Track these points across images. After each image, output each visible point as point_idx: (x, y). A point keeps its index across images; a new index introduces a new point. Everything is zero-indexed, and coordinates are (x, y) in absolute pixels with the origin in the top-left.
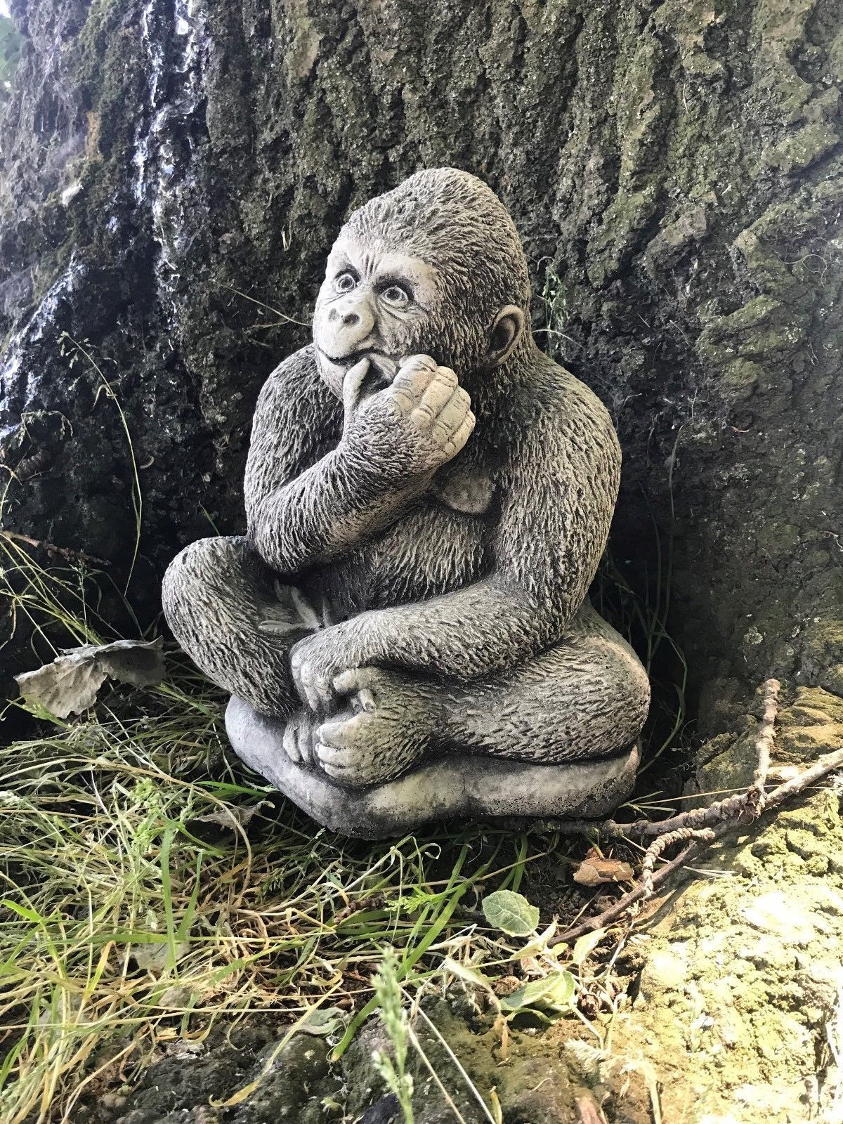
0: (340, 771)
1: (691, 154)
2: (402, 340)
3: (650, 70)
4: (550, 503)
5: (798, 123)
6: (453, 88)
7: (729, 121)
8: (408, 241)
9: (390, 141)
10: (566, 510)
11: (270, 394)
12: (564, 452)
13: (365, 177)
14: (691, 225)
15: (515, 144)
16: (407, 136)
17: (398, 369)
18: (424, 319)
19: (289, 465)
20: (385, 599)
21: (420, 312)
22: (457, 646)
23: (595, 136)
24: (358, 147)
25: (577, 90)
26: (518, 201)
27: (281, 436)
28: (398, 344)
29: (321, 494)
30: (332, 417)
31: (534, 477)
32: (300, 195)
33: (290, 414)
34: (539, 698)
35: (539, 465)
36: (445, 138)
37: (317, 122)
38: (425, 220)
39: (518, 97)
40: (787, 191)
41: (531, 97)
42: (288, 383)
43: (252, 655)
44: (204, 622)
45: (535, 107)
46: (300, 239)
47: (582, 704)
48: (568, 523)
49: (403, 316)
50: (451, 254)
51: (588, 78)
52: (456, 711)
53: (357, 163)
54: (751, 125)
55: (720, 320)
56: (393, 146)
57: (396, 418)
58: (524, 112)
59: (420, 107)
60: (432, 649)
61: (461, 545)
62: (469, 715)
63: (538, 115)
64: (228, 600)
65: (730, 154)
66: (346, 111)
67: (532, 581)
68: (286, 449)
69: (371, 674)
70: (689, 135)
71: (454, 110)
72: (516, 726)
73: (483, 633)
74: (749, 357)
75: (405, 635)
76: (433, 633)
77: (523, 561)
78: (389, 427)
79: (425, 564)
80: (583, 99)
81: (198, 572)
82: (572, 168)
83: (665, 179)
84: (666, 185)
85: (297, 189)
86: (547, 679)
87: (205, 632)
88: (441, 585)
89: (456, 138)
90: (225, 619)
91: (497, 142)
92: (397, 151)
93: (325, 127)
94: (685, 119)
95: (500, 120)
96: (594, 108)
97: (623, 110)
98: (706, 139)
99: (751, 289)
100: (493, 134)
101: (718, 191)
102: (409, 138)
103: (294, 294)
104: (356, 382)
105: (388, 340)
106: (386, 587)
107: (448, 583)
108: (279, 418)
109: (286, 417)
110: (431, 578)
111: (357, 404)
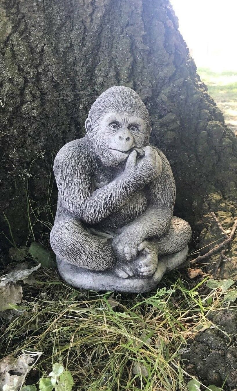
0: (150, 272)
1: (141, 72)
2: (141, 143)
3: (129, 47)
4: (167, 181)
5: (168, 64)
6: (62, 47)
7: (149, 63)
8: (135, 113)
9: (38, 64)
11: (68, 166)
13: (32, 78)
14: (147, 93)
15: (82, 66)
17: (144, 152)
20: (126, 222)
21: (142, 134)
22: (161, 227)
23: (110, 65)
24: (28, 67)
25: (101, 49)
26: (83, 85)
27: (81, 179)
29: (121, 194)
32: (7, 85)
33: (81, 171)
34: (177, 234)
36: (59, 64)
37: (11, 57)
39: (83, 51)
40: (168, 83)
41: (88, 51)
42: (75, 161)
43: (104, 251)
44: (87, 247)
45: (89, 54)
46: (7, 103)
51: (106, 46)
52: (161, 245)
53: (28, 73)
54: (155, 64)
55: (160, 120)
56: (39, 66)
57: (153, 166)
58: (86, 56)
59: (51, 53)
60: (157, 230)
62: (164, 246)
63: (90, 57)
65: (152, 72)
66: (23, 54)
67: (169, 203)
68: (85, 183)
69: (146, 243)
70: (141, 66)
71: (61, 54)
72: (175, 244)
73: (165, 221)
74: (172, 130)
75: (149, 229)
77: (164, 199)
78: (151, 169)
79: (136, 208)
80: (103, 52)
82: (103, 74)
83: (134, 79)
84: (135, 81)
85: (5, 83)
87: (88, 250)
88: (140, 212)
89: (62, 64)
90: (93, 243)
91: (74, 64)
92: (41, 68)
93: (14, 59)
94: (139, 62)
95: (77, 58)
96: (108, 56)
97: (122, 58)
98: (145, 68)
99: (166, 111)
100: (74, 63)
101: (151, 83)
102: (45, 63)
103: (6, 124)
104: (135, 158)
105: (138, 143)
106: (126, 218)
107: (142, 212)
108: (77, 173)
109: (80, 172)
110: (138, 211)
111: (136, 164)
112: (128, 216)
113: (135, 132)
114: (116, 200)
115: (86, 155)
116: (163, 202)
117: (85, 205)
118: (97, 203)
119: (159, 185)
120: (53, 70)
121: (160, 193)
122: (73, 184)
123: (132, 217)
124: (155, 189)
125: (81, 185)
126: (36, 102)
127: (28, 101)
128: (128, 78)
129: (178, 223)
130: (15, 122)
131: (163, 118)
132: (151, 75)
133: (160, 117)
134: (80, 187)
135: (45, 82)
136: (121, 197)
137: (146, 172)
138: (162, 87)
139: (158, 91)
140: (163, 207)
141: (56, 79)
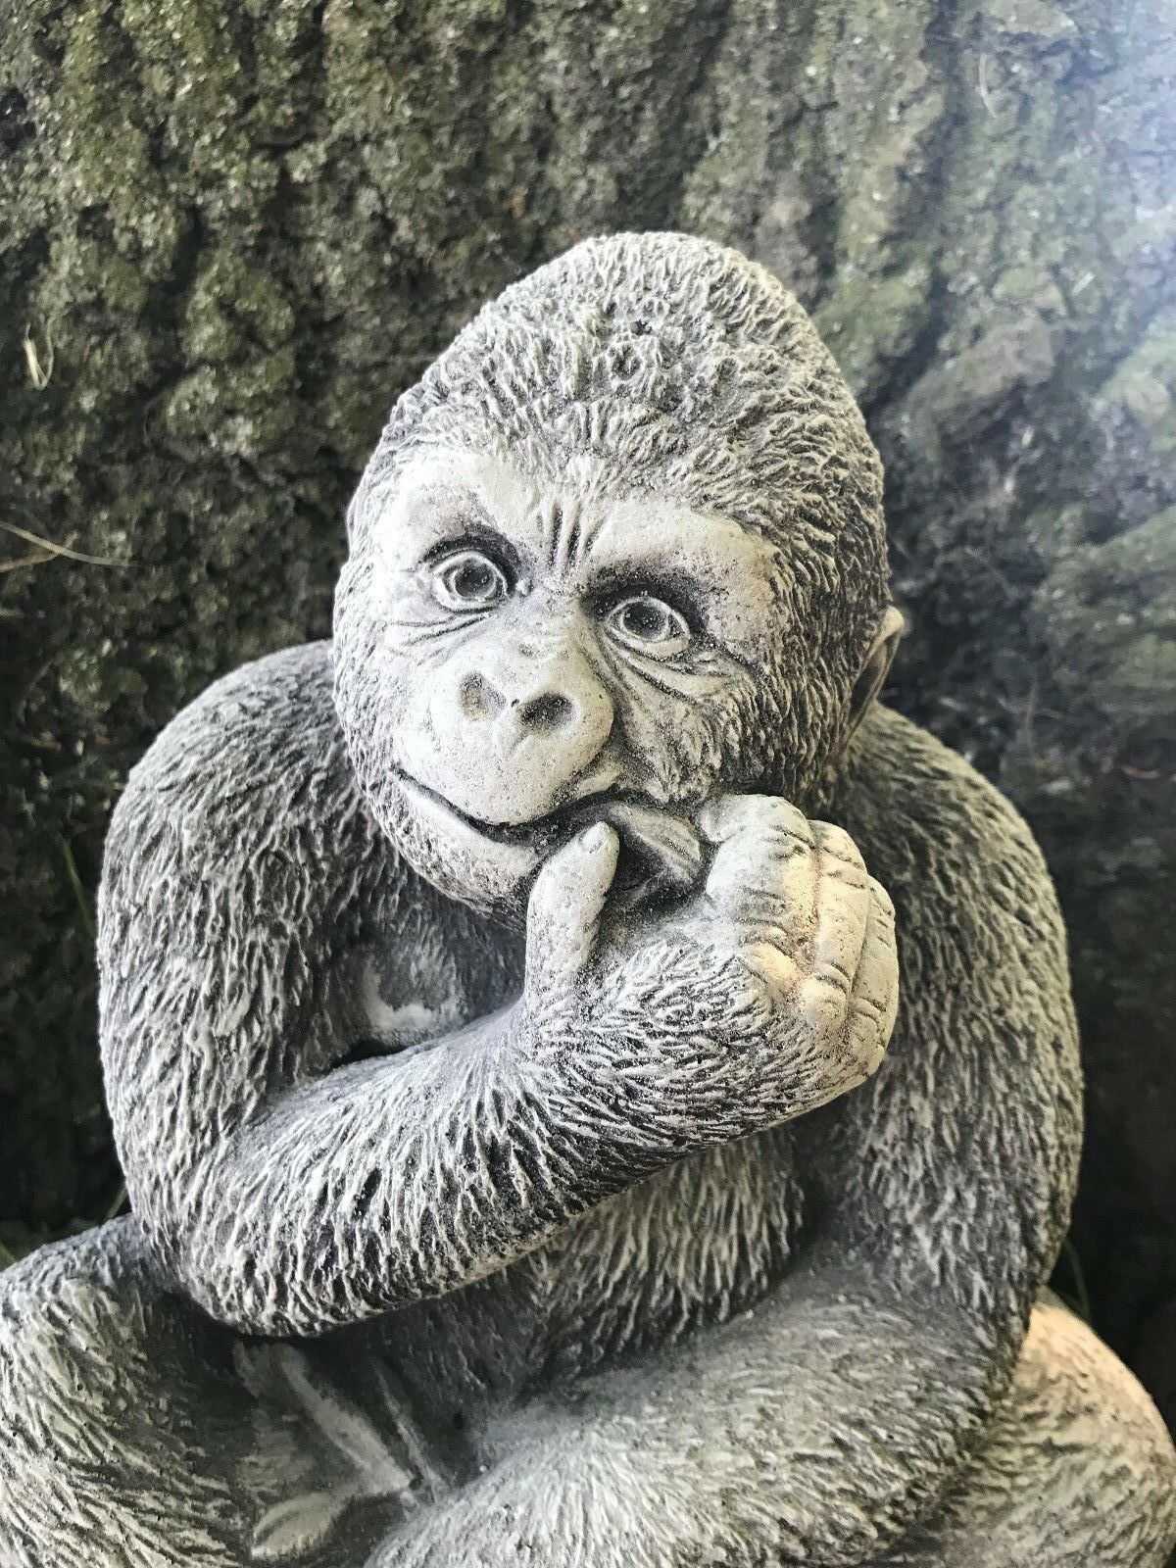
1: (999, 204)
2: (695, 756)
3: (921, 14)
4: (1000, 1084)
6: (449, 17)
7: (1070, 140)
8: (681, 464)
9: (291, 131)
10: (1041, 1099)
11: (156, 840)
12: (1015, 954)
13: (238, 217)
15: (592, 157)
16: (332, 122)
17: (708, 848)
18: (745, 687)
19: (260, 1053)
21: (731, 669)
22: (852, 1514)
23: (780, 152)
24: (214, 142)
25: (729, 47)
27: (218, 968)
28: (686, 769)
29: (450, 1193)
30: (353, 891)
31: (946, 1018)
32: (68, 256)
33: (236, 900)
35: (956, 990)
36: (428, 133)
37: (100, 75)
38: (708, 397)
39: (601, 52)
41: (633, 53)
45: (639, 77)
46: (74, 361)
47: (1111, 1546)
48: (1048, 1127)
49: (689, 686)
50: (799, 496)
51: (761, 22)
53: (212, 181)
54: (1114, 151)
55: (1094, 553)
56: (296, 145)
57: (759, 1021)
58: (615, 85)
59: (369, 56)
61: (753, 1190)
63: (645, 95)
64: (147, 1500)
65: (1080, 208)
66: (179, 49)
67: (979, 1282)
68: (243, 1007)
70: (999, 162)
71: (447, 68)
73: (902, 1458)
75: (717, 1527)
76: (786, 1497)
77: (947, 1236)
78: (731, 1044)
79: (675, 1262)
80: (745, 65)
81: (37, 1433)
82: (727, 217)
83: (939, 253)
84: (948, 264)
85: (58, 237)
86: (1017, 1498)
88: (718, 1302)
89: (454, 135)
91: (543, 144)
92: (311, 157)
93: (123, 85)
94: (988, 129)
95: (558, 100)
96: (775, 89)
97: (861, 98)
98: (1030, 175)
99: (1149, 490)
100: (536, 132)
101: (1065, 286)
102: (338, 128)
103: (67, 490)
104: (590, 902)
105: (656, 760)
106: (576, 1337)
107: (734, 1295)
108: (203, 915)
109: (224, 910)
110: (692, 1292)
111: (594, 966)
112: (590, 1325)
113: (660, 644)
114: (404, 1240)
115: (316, 778)
116: (933, 1263)
117: (191, 1198)
118: (266, 1209)
119: (916, 1100)
120: (385, 171)
121: (916, 1173)
122: (150, 997)
123: (627, 1333)
124: (881, 1129)
125: (201, 1021)
126: (259, 370)
127: (202, 361)
128: (887, 239)
129: (1060, 1439)
130: (124, 482)
131: (1117, 541)
132: (1070, 231)
133: (1101, 529)
134: (187, 1038)
135: (335, 245)
136: (447, 1221)
137: (683, 1063)
138: (1150, 313)
139: (1111, 346)
140: (927, 1302)
141: (404, 231)
